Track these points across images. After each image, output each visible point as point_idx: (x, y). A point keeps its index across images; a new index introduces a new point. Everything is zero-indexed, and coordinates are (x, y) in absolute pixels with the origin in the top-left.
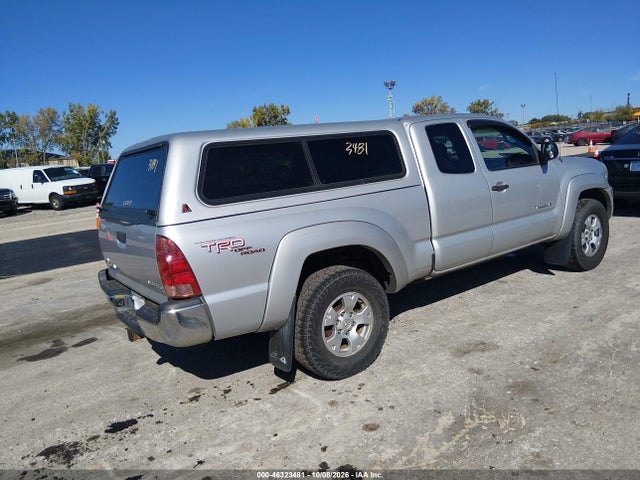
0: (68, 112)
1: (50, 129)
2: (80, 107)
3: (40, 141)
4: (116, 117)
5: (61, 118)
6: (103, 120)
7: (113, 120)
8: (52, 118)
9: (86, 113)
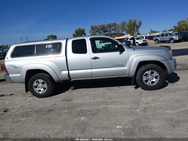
0: (128, 22)
1: (123, 27)
2: (132, 20)
3: (121, 30)
4: (141, 22)
5: (126, 24)
6: (137, 23)
7: (140, 23)
8: (124, 23)
9: (133, 22)
